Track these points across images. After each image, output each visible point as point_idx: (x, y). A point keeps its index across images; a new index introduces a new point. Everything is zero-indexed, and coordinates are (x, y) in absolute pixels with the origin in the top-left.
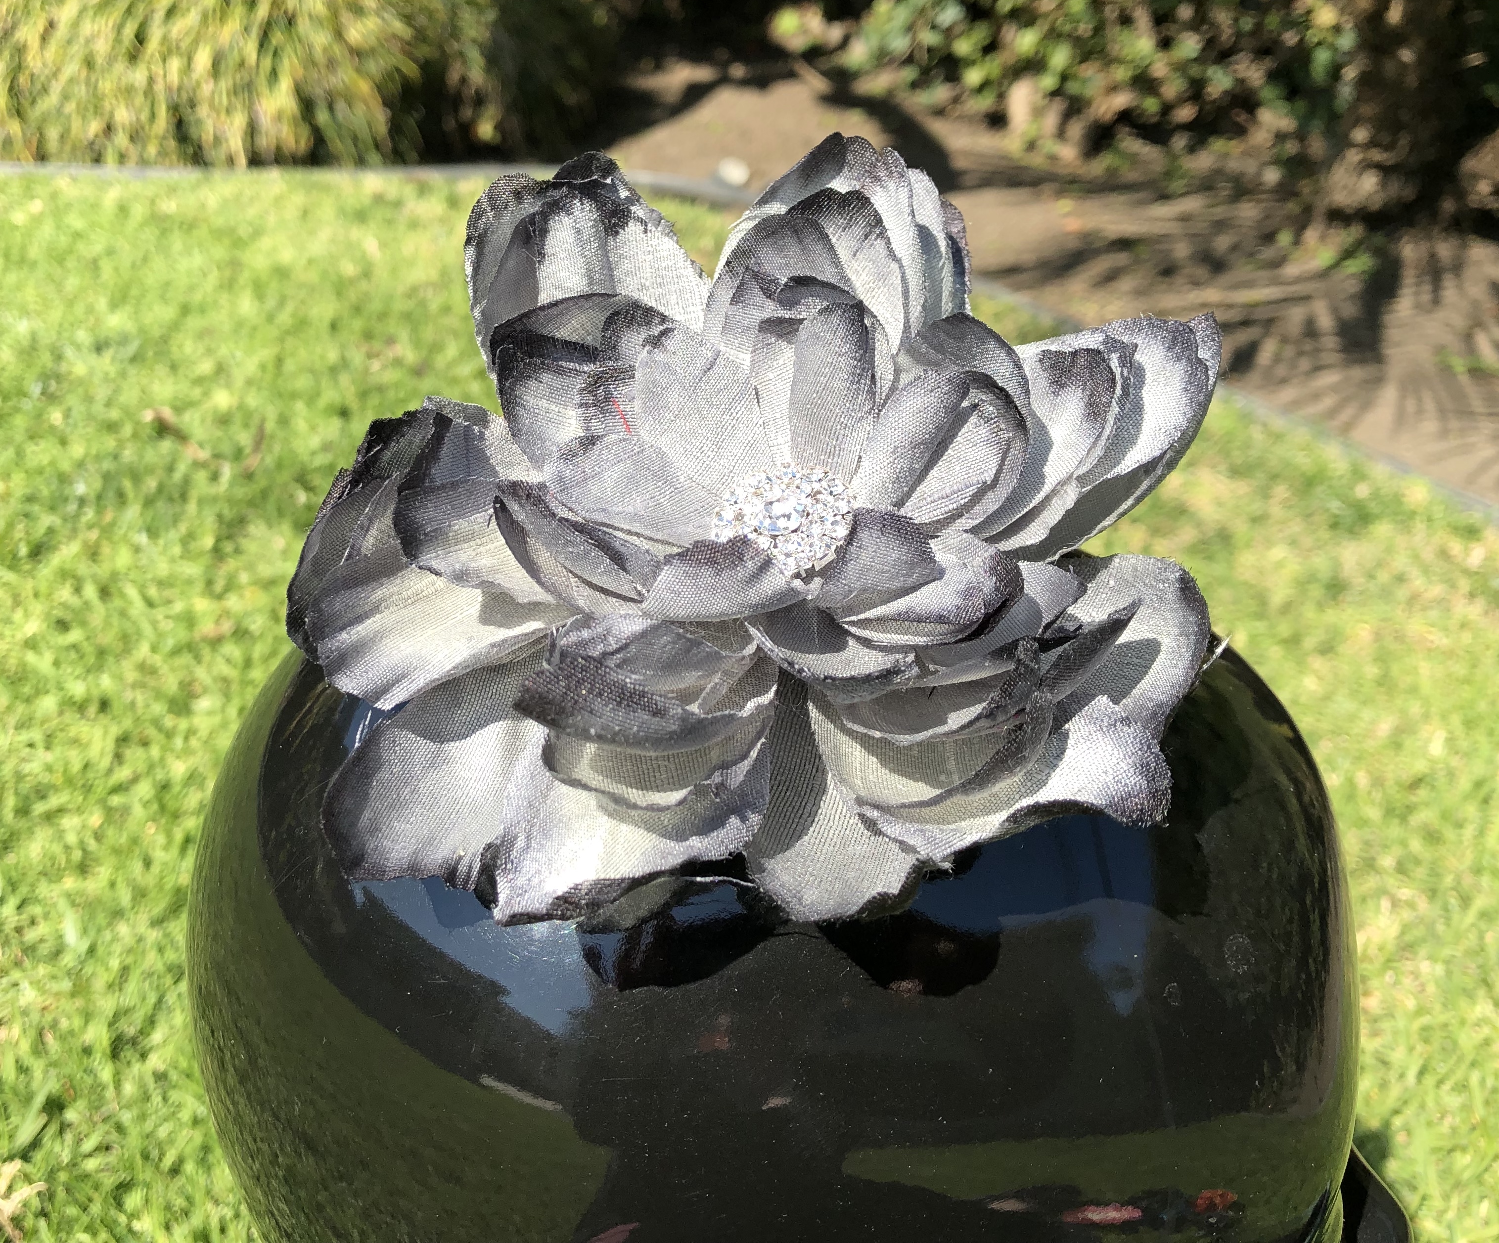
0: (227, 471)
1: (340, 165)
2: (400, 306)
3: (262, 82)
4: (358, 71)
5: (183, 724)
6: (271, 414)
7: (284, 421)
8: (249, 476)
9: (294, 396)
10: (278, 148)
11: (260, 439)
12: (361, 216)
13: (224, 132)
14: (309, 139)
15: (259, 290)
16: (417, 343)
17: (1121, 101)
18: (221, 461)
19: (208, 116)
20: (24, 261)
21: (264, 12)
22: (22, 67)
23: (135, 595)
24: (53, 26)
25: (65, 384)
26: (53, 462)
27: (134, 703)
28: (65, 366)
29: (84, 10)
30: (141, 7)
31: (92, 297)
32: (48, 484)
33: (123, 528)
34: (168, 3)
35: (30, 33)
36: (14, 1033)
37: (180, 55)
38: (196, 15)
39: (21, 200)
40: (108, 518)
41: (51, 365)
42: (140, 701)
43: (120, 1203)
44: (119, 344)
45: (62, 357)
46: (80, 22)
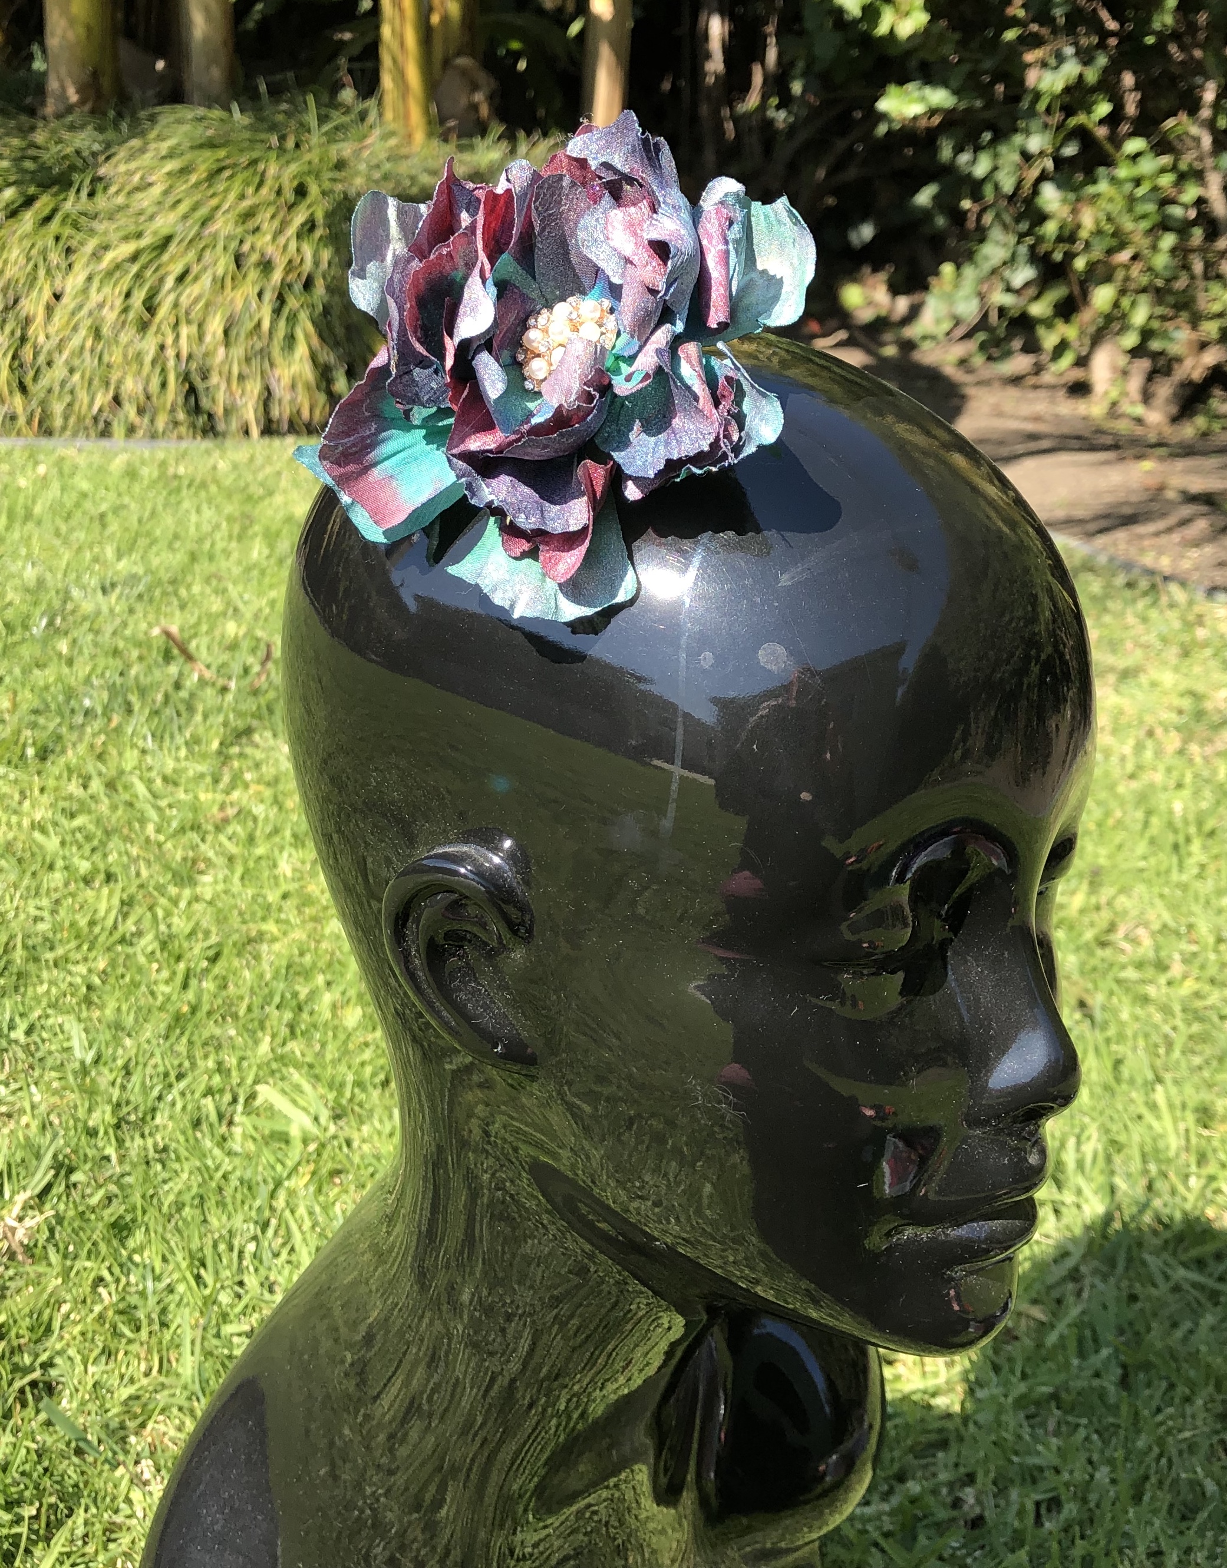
0: (232, 687)
3: (276, 350)
8: (255, 692)
10: (292, 418)
11: (265, 661)
13: (236, 403)
19: (219, 385)
20: (28, 516)
21: (277, 276)
22: (23, 339)
23: (141, 789)
24: (57, 297)
25: (71, 618)
26: (59, 679)
27: (138, 874)
28: (69, 606)
29: (90, 279)
30: (148, 273)
31: (96, 550)
32: (54, 698)
33: (130, 731)
34: (177, 269)
35: (33, 304)
36: (25, 1120)
37: (189, 322)
38: (206, 280)
39: (23, 467)
40: (114, 724)
41: (57, 604)
42: (144, 873)
43: (122, 1241)
44: (125, 584)
45: (67, 597)
46: (85, 291)
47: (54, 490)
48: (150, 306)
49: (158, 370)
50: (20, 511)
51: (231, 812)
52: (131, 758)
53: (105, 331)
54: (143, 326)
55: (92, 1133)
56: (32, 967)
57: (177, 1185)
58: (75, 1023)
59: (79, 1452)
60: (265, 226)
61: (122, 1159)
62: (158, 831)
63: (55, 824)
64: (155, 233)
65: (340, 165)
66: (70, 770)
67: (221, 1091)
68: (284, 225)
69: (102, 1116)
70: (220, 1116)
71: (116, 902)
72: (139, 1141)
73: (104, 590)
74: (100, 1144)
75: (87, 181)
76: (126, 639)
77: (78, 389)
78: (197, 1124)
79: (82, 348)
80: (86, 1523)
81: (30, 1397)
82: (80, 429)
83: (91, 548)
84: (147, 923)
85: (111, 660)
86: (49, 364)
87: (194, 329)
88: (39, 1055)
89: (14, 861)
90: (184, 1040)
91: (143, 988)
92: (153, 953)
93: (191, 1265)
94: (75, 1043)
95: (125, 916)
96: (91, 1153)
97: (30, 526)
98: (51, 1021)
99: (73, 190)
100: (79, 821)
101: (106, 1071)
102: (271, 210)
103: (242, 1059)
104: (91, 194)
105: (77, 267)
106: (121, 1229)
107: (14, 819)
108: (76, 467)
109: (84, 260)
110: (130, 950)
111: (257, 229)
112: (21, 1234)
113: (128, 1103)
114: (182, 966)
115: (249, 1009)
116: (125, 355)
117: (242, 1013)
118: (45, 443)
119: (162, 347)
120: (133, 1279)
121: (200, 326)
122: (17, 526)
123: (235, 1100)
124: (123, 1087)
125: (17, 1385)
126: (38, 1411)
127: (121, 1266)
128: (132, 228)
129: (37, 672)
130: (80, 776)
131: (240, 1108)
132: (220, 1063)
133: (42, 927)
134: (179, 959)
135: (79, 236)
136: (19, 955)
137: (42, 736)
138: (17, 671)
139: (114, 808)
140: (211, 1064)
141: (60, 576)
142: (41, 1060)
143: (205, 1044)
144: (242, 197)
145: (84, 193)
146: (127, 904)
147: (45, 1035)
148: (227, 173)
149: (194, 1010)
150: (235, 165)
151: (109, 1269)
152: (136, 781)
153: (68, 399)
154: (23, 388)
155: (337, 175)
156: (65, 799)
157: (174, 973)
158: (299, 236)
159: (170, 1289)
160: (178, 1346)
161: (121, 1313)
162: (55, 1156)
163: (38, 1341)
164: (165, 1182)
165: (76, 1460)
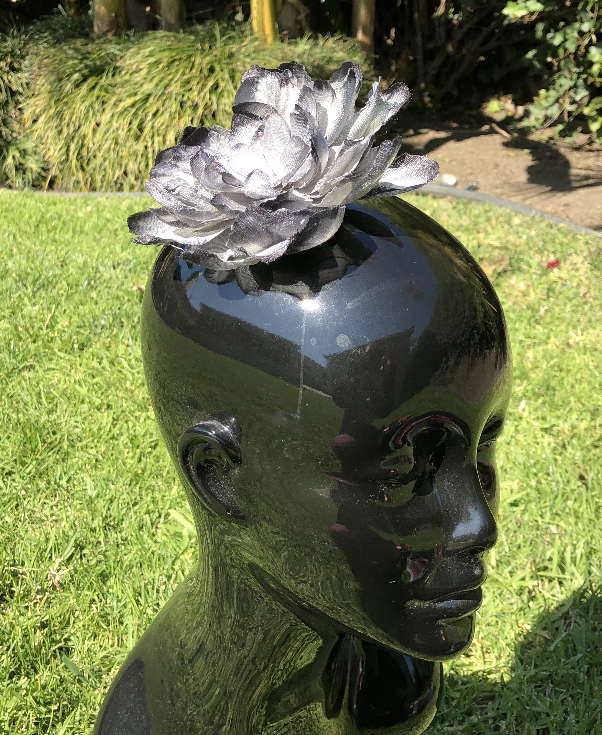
5: (144, 415)
20: (81, 232)
21: (200, 111)
22: (82, 146)
23: (125, 364)
24: (98, 125)
25: (98, 282)
26: (91, 311)
27: (122, 406)
28: (98, 275)
29: (113, 116)
30: (140, 112)
31: (112, 246)
32: (88, 320)
33: (121, 337)
34: (154, 109)
35: (87, 129)
36: (63, 524)
37: (158, 135)
38: (166, 115)
39: (81, 207)
40: (114, 333)
41: (92, 274)
42: (125, 405)
43: (104, 583)
44: (124, 264)
45: (97, 271)
46: (110, 122)
47: (94, 218)
48: (141, 129)
49: (144, 158)
50: (78, 229)
52: (121, 349)
53: (120, 141)
54: (137, 138)
55: (93, 530)
56: (71, 450)
57: (130, 556)
58: (88, 477)
59: (79, 681)
60: (194, 88)
61: (106, 543)
62: (132, 384)
63: (85, 381)
64: (143, 93)
65: (231, 56)
66: (93, 355)
67: (153, 512)
68: (204, 86)
69: (97, 523)
70: (152, 524)
71: (111, 419)
72: (114, 535)
73: (114, 268)
74: (97, 536)
75: (112, 69)
76: (123, 290)
77: (107, 169)
78: (141, 528)
79: (109, 148)
80: (81, 715)
81: (58, 654)
82: (109, 187)
83: (109, 247)
84: (124, 430)
85: (115, 301)
86: (95, 157)
87: (161, 138)
88: (72, 492)
89: (66, 399)
90: (138, 487)
91: (120, 461)
92: (126, 444)
93: (134, 596)
94: (88, 487)
95: (114, 426)
96: (92, 539)
97: (82, 236)
98: (78, 476)
99: (105, 74)
100: (95, 380)
101: (101, 501)
102: (197, 80)
103: (164, 496)
104: (113, 75)
105: (107, 110)
106: (104, 577)
107: (67, 378)
108: (105, 206)
109: (110, 107)
110: (116, 442)
111: (190, 90)
112: (58, 578)
113: (111, 516)
114: (138, 451)
115: (168, 472)
116: (129, 152)
117: (164, 475)
118: (92, 194)
119: (146, 147)
120: (108, 601)
121: (164, 137)
122: (76, 236)
123: (160, 516)
124: (109, 509)
125: (52, 649)
126: (62, 662)
127: (103, 594)
128: (132, 91)
129: (81, 307)
130: (98, 358)
131: (162, 520)
132: (153, 498)
133: (77, 430)
134: (138, 447)
135: (108, 96)
136: (65, 444)
137: (82, 338)
138: (72, 307)
139: (113, 373)
140: (149, 499)
141: (94, 261)
142: (73, 495)
143: (148, 489)
144: (184, 74)
145: (110, 74)
146: (115, 420)
147: (75, 483)
148: (176, 63)
149: (144, 471)
150: (180, 59)
151: (98, 596)
152: (122, 360)
153: (103, 173)
154: (83, 169)
155: (229, 61)
156: (91, 369)
157: (135, 454)
158: (211, 92)
159: (125, 606)
160: (126, 634)
161: (102, 617)
162: (75, 541)
163: (63, 628)
164: (125, 555)
165: (77, 685)
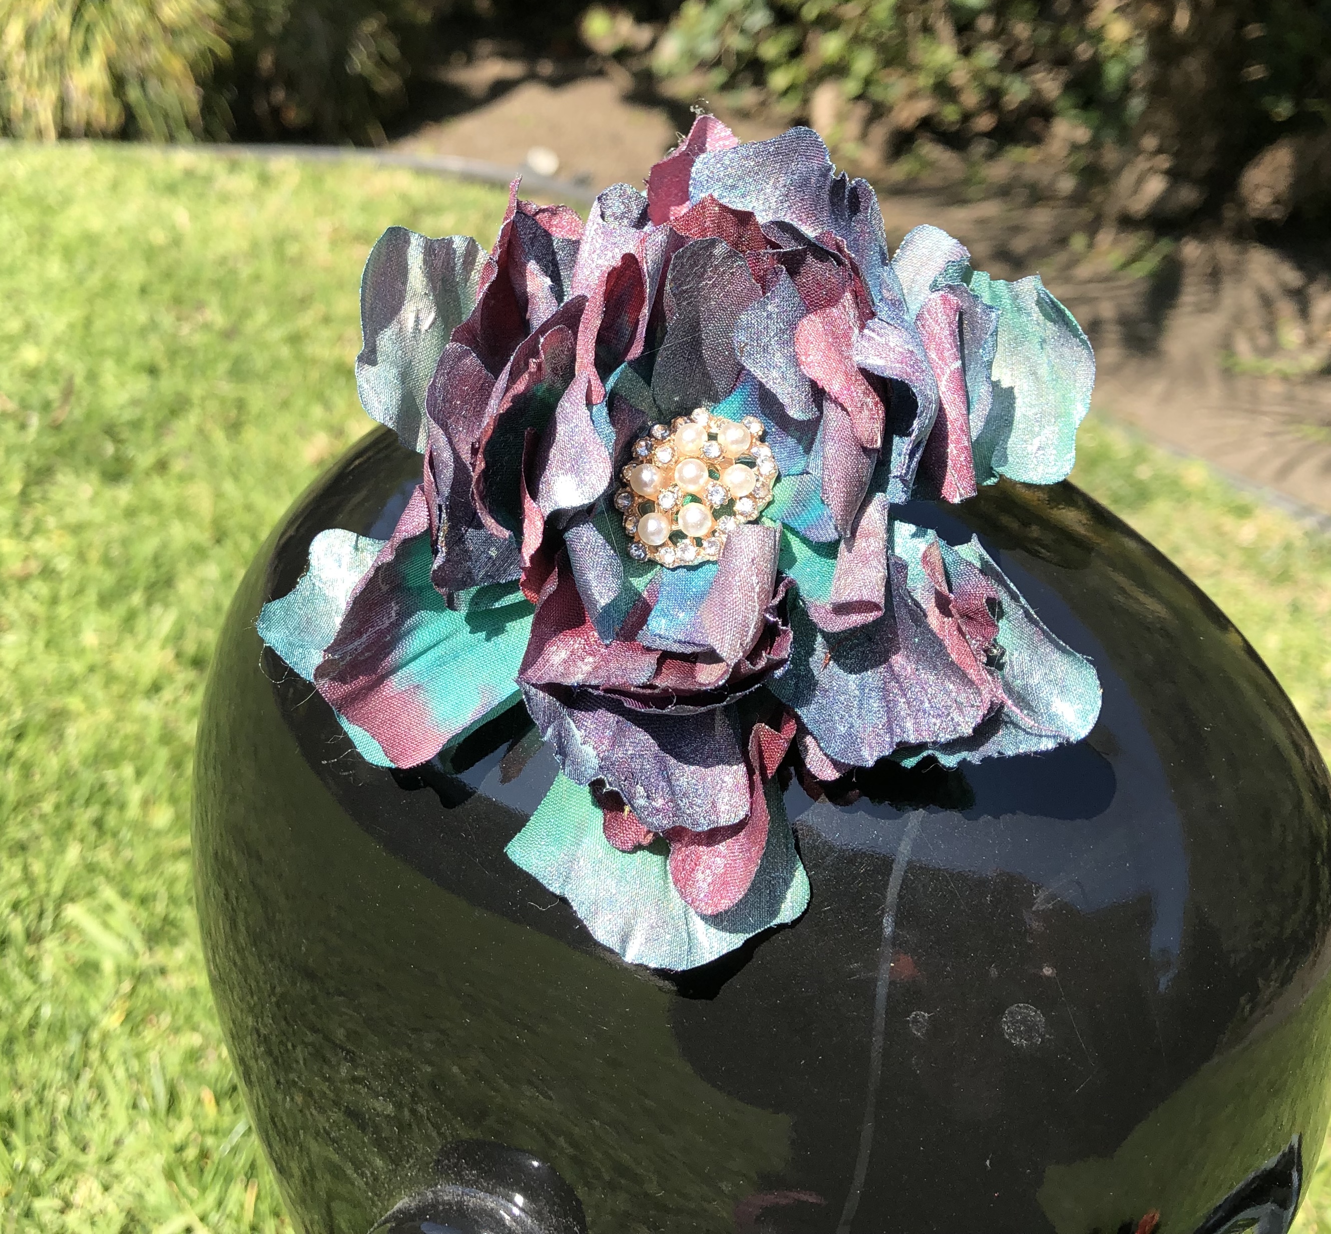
0: (35, 421)
1: (150, 140)
2: (209, 274)
3: (74, 56)
4: (171, 48)
6: (79, 370)
7: (92, 377)
8: (56, 428)
9: (103, 353)
10: (88, 124)
11: (68, 392)
12: (171, 189)
13: (35, 105)
14: (120, 116)
15: (68, 254)
16: (226, 308)
17: (922, 107)
18: (29, 412)
19: (19, 89)
51: (34, 566)
67: (28, 904)
70: (28, 935)
103: (50, 866)
